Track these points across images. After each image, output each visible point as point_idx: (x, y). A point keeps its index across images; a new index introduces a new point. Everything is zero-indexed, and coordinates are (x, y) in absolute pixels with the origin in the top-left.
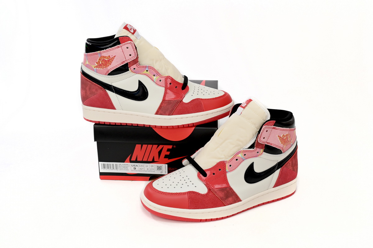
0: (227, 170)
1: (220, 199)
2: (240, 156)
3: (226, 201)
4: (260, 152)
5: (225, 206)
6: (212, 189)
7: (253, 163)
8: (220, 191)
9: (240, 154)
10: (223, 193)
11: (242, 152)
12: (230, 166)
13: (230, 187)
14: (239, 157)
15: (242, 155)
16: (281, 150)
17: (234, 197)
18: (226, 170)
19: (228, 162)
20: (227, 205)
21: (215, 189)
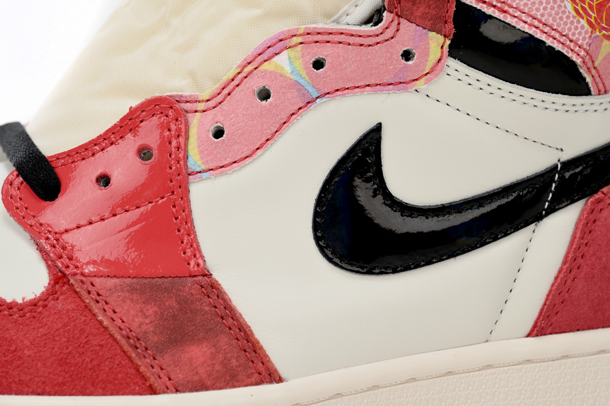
0: (195, 160)
1: (123, 342)
2: (287, 70)
3: (166, 360)
4: (426, 53)
5: (152, 391)
6: (79, 277)
7: (378, 129)
8: (132, 290)
9: (285, 55)
10: (151, 310)
11: (296, 40)
12: (219, 133)
13: (207, 275)
14: (277, 76)
15: (299, 64)
16: (579, 61)
17: (224, 341)
18: (186, 157)
19: (201, 106)
20: (166, 390)
21: (97, 281)
